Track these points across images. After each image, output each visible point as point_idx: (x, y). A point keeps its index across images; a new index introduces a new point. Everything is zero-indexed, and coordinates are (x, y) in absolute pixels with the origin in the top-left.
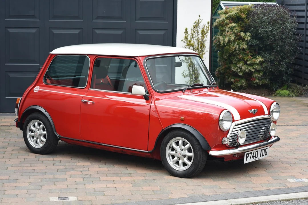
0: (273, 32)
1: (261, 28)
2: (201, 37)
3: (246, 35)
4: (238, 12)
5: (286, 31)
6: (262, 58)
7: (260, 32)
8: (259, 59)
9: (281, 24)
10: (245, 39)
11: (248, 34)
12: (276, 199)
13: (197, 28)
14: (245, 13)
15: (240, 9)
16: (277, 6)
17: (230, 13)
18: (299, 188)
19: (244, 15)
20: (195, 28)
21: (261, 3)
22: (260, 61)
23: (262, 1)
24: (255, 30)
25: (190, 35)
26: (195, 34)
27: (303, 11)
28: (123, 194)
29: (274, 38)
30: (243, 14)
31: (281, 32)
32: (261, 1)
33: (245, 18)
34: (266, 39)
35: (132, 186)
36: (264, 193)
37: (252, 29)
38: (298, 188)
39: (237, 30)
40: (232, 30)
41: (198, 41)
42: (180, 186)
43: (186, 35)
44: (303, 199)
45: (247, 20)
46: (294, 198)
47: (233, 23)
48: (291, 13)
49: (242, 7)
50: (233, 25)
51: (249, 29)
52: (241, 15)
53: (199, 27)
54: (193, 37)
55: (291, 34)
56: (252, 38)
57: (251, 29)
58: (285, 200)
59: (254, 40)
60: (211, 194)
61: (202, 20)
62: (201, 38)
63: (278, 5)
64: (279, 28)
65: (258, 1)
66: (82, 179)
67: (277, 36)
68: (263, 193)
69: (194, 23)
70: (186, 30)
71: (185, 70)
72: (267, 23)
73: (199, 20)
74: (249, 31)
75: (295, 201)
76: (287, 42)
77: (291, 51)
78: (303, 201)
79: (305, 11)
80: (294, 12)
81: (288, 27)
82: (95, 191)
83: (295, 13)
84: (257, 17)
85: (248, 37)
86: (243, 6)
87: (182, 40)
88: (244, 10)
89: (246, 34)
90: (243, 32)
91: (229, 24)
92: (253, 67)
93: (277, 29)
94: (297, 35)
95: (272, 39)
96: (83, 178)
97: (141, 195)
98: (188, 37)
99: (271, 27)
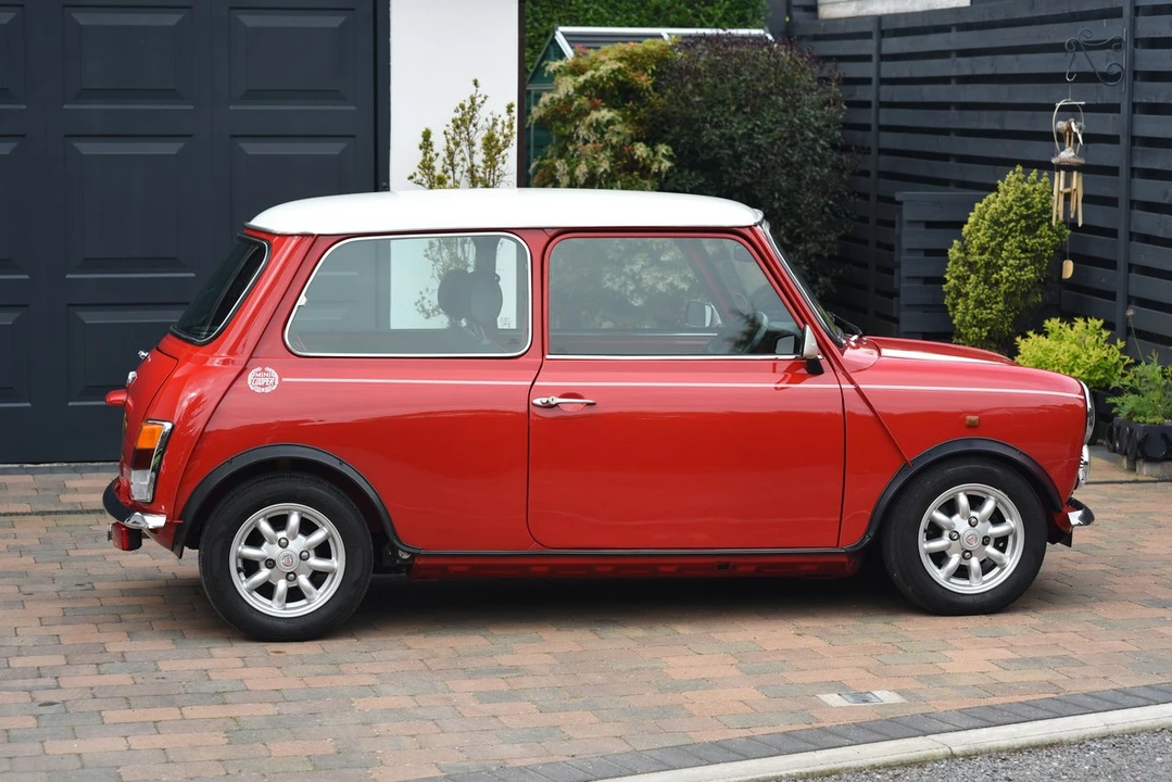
0: (756, 142)
1: (710, 123)
2: (485, 162)
3: (655, 153)
4: (622, 65)
5: (802, 134)
7: (705, 140)
9: (785, 110)
10: (650, 169)
11: (663, 149)
12: (779, 774)
13: (467, 129)
14: (650, 71)
15: (631, 57)
16: (767, 43)
17: (593, 72)
18: (863, 728)
19: (643, 78)
20: (458, 127)
21: (708, 31)
23: (713, 24)
24: (687, 135)
25: (440, 158)
26: (461, 151)
28: (191, 775)
29: (761, 163)
30: (640, 72)
31: (785, 139)
32: (707, 24)
33: (650, 89)
34: (730, 169)
35: (227, 740)
36: (733, 752)
37: (677, 128)
38: (858, 726)
39: (619, 133)
40: (603, 133)
41: (473, 176)
42: (412, 736)
43: (425, 154)
44: (879, 768)
45: (656, 95)
46: (846, 764)
47: (604, 107)
48: (821, 68)
49: (638, 48)
50: (605, 114)
51: (665, 132)
52: (633, 79)
53: (475, 125)
54: (452, 164)
55: (824, 148)
56: (677, 166)
57: (673, 131)
58: (813, 773)
59: (686, 172)
60: (531, 761)
61: (486, 97)
62: (482, 165)
63: (770, 37)
64: (779, 123)
65: (698, 25)
66: (31, 722)
67: (770, 156)
68: (728, 749)
69: (456, 111)
70: (427, 135)
71: (427, 290)
72: (733, 108)
73: (473, 100)
74: (665, 136)
75: (850, 777)
76: (807, 176)
77: (823, 212)
78: (878, 776)
79: (874, 59)
80: (833, 64)
81: (812, 120)
82: (83, 767)
83: (836, 68)
84: (697, 85)
85: (661, 162)
86: (640, 42)
87: (412, 174)
88: (643, 58)
89: (653, 150)
90: (642, 144)
91: (588, 114)
92: (683, 275)
94: (846, 149)
95: (750, 166)
96: (37, 717)
97: (264, 775)
98: (434, 164)
99: (749, 120)
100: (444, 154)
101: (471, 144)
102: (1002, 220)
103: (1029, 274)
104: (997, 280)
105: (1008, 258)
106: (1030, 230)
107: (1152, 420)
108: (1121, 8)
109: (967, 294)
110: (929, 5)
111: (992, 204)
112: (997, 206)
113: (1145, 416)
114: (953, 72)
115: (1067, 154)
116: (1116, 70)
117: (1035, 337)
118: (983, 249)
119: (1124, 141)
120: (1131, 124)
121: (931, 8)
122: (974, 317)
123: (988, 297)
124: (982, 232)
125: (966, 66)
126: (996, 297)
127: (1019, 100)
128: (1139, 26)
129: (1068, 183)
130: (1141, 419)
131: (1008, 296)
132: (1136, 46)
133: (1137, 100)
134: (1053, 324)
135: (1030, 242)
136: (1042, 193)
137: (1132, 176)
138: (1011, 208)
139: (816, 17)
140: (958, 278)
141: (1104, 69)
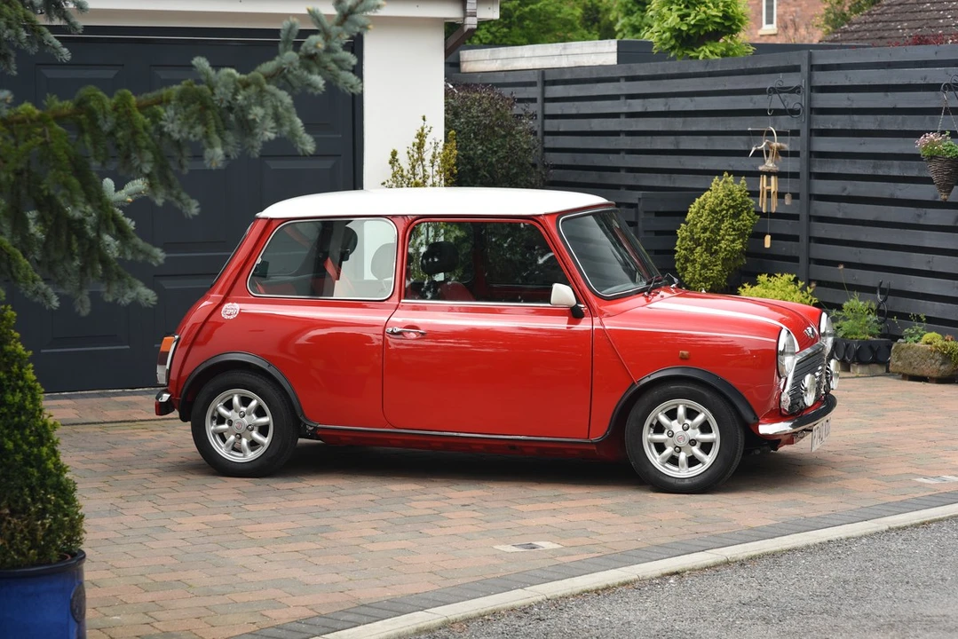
0: (489, 160)
6: (460, 230)
8: (454, 232)
9: (505, 136)
22: (456, 238)
26: (419, 165)
27: (534, 100)
34: (469, 179)
43: (394, 167)
54: (414, 174)
61: (429, 129)
64: (503, 146)
70: (394, 154)
73: (423, 131)
79: (539, 101)
87: (383, 182)
93: (496, 152)
96: (475, 511)
97: (678, 527)
99: (481, 144)
100: (409, 167)
101: (423, 160)
102: (717, 209)
103: (738, 246)
104: (716, 250)
105: (724, 235)
106: (736, 216)
107: (862, 337)
108: (799, 66)
109: (695, 260)
110: (575, 62)
111: (709, 198)
112: (712, 200)
113: (856, 334)
114: (625, 109)
115: (769, 165)
116: (798, 107)
117: (749, 287)
118: (705, 230)
119: (804, 155)
120: (809, 143)
121: (577, 65)
122: (700, 275)
123: (710, 262)
124: (704, 218)
125: (637, 106)
126: (716, 261)
127: (694, 129)
128: (815, 78)
129: (769, 183)
130: (854, 336)
131: (724, 260)
132: (811, 91)
133: (815, 127)
134: (763, 278)
135: (737, 224)
136: (741, 191)
137: (810, 178)
138: (722, 202)
139: (459, 71)
140: (686, 249)
141: (791, 107)
